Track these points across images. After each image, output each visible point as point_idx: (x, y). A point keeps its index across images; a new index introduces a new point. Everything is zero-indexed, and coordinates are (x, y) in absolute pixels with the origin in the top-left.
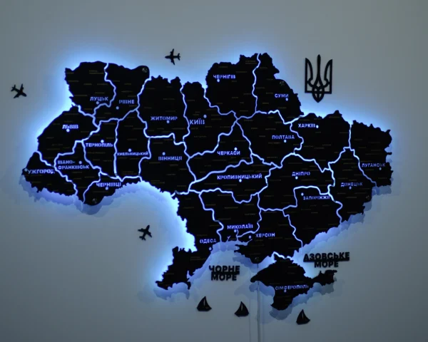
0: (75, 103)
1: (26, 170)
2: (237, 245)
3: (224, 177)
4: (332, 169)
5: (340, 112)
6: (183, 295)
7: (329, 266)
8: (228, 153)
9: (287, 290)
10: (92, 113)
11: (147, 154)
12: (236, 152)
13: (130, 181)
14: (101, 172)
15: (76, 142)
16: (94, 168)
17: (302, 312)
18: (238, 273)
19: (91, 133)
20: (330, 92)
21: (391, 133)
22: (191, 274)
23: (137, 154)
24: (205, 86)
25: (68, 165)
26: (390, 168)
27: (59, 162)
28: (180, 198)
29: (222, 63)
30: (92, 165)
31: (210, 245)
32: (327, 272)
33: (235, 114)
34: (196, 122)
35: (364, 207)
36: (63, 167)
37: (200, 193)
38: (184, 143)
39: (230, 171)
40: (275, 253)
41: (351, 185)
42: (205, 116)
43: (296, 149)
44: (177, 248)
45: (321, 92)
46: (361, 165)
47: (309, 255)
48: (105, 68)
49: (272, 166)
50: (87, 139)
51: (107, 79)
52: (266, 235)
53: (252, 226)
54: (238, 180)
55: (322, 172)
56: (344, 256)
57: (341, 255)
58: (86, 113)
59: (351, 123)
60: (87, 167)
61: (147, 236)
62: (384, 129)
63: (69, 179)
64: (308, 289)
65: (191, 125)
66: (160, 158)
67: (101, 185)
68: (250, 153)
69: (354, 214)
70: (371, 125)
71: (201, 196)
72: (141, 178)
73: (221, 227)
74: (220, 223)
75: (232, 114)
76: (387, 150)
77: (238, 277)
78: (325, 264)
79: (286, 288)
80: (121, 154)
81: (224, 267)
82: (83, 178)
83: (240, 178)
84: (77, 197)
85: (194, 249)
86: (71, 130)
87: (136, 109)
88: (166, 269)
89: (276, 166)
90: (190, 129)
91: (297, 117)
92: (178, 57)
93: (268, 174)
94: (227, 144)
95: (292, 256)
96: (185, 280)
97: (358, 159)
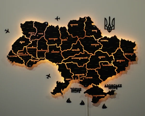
0: (24, 34)
1: (8, 56)
2: (79, 81)
3: (74, 58)
4: (113, 55)
5: (116, 36)
6: (61, 97)
7: (114, 89)
8: (75, 50)
9: (97, 96)
10: (29, 37)
11: (47, 50)
12: (78, 50)
13: (42, 59)
14: (32, 56)
15: (24, 47)
16: (30, 55)
17: (104, 104)
18: (81, 90)
19: (29, 44)
20: (114, 29)
21: (135, 43)
22: (63, 90)
23: (44, 51)
24: (67, 28)
25: (21, 54)
26: (135, 55)
27: (19, 53)
28: (59, 65)
29: (73, 20)
30: (29, 54)
31: (69, 81)
32: (112, 91)
33: (78, 37)
34: (64, 40)
35: (126, 69)
36: (20, 55)
37: (66, 63)
38: (60, 47)
39: (76, 56)
40: (92, 84)
41: (120, 61)
42: (67, 38)
43: (100, 49)
44: (58, 81)
45: (110, 29)
46: (124, 54)
47: (106, 85)
48: (34, 23)
49: (91, 54)
50: (28, 46)
51: (34, 26)
52: (89, 78)
53: (84, 75)
54: (79, 59)
55: (110, 56)
56: (120, 86)
57: (119, 85)
58: (27, 37)
59: (120, 40)
60: (28, 55)
61: (49, 78)
62: (133, 42)
63: (22, 59)
64: (105, 97)
65: (62, 41)
66: (52, 52)
67: (32, 61)
68: (83, 50)
69: (122, 71)
70: (128, 40)
71: (66, 64)
72: (45, 58)
73: (73, 75)
74: (73, 74)
75: (77, 37)
76: (134, 49)
77: (81, 92)
78: (112, 88)
79: (96, 96)
80: (39, 51)
81: (76, 88)
82: (26, 58)
83: (80, 58)
84: (25, 65)
85: (64, 82)
86: (22, 43)
87: (44, 36)
88: (54, 88)
89: (93, 55)
90: (62, 42)
91: (100, 38)
92: (59, 19)
93: (90, 57)
94: (75, 47)
95: (99, 85)
96: (61, 92)
97: (123, 52)
